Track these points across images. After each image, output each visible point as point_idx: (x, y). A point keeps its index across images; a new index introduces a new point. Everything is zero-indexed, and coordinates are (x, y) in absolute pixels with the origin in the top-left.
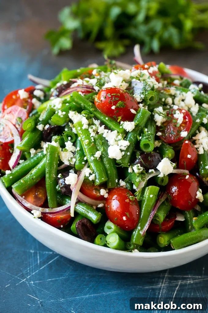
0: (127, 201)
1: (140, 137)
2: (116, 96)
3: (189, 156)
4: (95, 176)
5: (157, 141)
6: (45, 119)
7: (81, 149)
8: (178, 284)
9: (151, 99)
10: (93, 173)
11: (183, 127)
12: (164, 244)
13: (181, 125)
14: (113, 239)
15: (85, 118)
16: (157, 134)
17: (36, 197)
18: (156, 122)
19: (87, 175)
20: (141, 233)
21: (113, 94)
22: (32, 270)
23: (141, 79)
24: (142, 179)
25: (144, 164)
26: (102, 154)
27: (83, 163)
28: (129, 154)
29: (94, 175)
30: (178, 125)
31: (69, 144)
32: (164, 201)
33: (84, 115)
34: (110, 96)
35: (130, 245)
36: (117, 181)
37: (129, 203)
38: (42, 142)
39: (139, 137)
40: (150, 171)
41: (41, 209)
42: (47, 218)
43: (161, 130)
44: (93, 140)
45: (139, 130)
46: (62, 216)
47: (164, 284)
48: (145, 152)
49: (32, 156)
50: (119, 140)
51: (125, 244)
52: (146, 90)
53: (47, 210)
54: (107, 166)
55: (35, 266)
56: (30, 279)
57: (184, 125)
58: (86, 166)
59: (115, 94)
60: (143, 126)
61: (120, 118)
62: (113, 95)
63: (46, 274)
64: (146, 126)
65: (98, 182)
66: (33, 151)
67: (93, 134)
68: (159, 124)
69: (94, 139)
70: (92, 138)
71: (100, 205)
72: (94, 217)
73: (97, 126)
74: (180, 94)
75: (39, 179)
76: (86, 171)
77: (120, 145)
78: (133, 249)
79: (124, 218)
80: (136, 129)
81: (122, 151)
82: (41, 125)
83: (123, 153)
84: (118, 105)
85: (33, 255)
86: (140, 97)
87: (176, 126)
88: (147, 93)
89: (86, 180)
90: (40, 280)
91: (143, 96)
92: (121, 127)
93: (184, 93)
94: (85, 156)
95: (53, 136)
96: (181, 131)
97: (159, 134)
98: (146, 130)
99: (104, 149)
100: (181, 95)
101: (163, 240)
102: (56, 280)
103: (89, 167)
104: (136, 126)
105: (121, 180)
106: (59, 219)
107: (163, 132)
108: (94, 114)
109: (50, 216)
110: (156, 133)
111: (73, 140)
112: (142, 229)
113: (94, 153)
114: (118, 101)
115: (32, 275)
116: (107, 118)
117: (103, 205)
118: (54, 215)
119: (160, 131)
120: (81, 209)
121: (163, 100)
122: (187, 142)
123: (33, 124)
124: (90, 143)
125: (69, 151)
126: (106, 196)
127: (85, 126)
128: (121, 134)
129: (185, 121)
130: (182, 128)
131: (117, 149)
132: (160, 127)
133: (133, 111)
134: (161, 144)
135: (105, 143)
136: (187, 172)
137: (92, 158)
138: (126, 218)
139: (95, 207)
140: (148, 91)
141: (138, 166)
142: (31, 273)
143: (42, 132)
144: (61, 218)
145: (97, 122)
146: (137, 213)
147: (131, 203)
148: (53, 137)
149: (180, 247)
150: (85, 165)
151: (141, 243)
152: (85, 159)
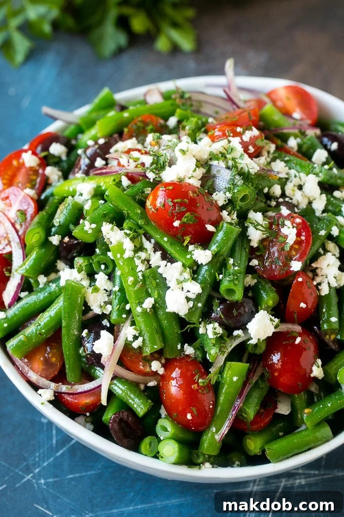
0: (195, 386)
1: (221, 276)
2: (181, 204)
3: (303, 305)
4: (144, 340)
5: (250, 276)
6: (63, 224)
7: (122, 290)
8: (280, 486)
9: (244, 199)
10: (140, 335)
11: (296, 250)
12: (254, 451)
13: (292, 247)
14: (170, 449)
15: (128, 239)
16: (251, 264)
17: (47, 362)
18: (250, 240)
19: (130, 338)
20: (218, 437)
21: (176, 201)
22: (44, 457)
23: (228, 156)
24: (220, 350)
25: (226, 322)
26: (156, 302)
27: (124, 316)
28: (200, 305)
29: (140, 339)
30: (287, 248)
31: (101, 278)
32: (258, 380)
33: (128, 232)
34: (171, 204)
35: (198, 457)
36: (179, 347)
37: (197, 390)
38: (58, 261)
39: (219, 274)
40: (236, 333)
41: (53, 385)
42: (64, 400)
43: (258, 254)
44: (141, 278)
45: (219, 263)
46: (88, 400)
47: (258, 485)
48: (228, 300)
49: (41, 286)
50: (185, 280)
51: (190, 453)
52: (234, 185)
53: (64, 388)
54: (165, 323)
55: (48, 449)
56: (40, 475)
57: (297, 247)
58: (128, 323)
59: (179, 200)
60: (226, 254)
61: (188, 239)
62: (177, 203)
63: (66, 464)
64: (232, 253)
65: (147, 351)
66: (42, 279)
67: (141, 267)
68: (255, 244)
69: (143, 276)
70: (140, 274)
71: (152, 384)
72: (140, 407)
73: (149, 252)
74: (295, 176)
75: (52, 333)
76: (128, 332)
77: (185, 290)
78: (203, 463)
79: (189, 417)
80: (215, 261)
81: (188, 299)
82: (56, 235)
83: (191, 304)
84: (184, 220)
85: (45, 428)
86: (224, 195)
87: (283, 249)
88: (236, 191)
89: (127, 347)
90: (56, 476)
91: (229, 195)
92: (188, 257)
93: (302, 175)
94: (127, 302)
95: (75, 257)
96: (291, 259)
97: (255, 262)
98: (231, 261)
99: (159, 294)
100: (298, 179)
101: (254, 445)
102: (81, 477)
103: (133, 323)
104: (215, 256)
105: (186, 345)
106: (82, 405)
107: (261, 258)
108: (145, 230)
109: (68, 399)
110: (250, 260)
111: (110, 270)
112: (217, 431)
113: (142, 300)
114: (184, 213)
115: (42, 466)
116: (166, 239)
117: (156, 383)
118: (75, 399)
119: (257, 257)
120: (119, 389)
121: (266, 190)
122: (300, 279)
123: (43, 235)
124: (135, 282)
125: (102, 289)
126: (161, 371)
127: (128, 254)
128: (188, 269)
129: (299, 239)
130: (294, 253)
131: (182, 296)
132: (258, 249)
133: (210, 228)
134: (256, 281)
135: (162, 285)
136: (298, 328)
137: (139, 309)
138: (192, 416)
139: (142, 387)
140: (238, 186)
141: (215, 329)
142: (41, 463)
143: (57, 247)
144: (86, 403)
145: (148, 245)
146: (211, 407)
147: (200, 391)
148: (76, 259)
149: (279, 459)
150: (126, 319)
151: (215, 452)
152: (128, 307)
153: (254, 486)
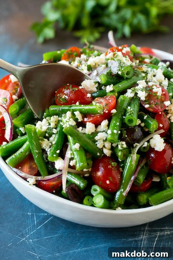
0: (109, 167)
8: (157, 235)
9: (128, 73)
12: (143, 202)
14: (99, 200)
17: (31, 167)
20: (124, 194)
22: (31, 230)
32: (144, 165)
35: (114, 204)
37: (111, 169)
41: (34, 177)
42: (41, 184)
47: (145, 236)
51: (110, 204)
52: (121, 67)
53: (39, 178)
55: (32, 226)
56: (29, 238)
63: (43, 232)
71: (86, 175)
78: (117, 207)
79: (108, 182)
85: (30, 217)
88: (123, 69)
90: (38, 238)
101: (143, 198)
102: (51, 238)
106: (51, 185)
109: (44, 183)
112: (124, 191)
115: (30, 234)
118: (47, 182)
140: (123, 67)
142: (30, 233)
144: (53, 184)
146: (119, 177)
147: (113, 169)
149: (157, 203)
151: (122, 202)
153: (143, 236)
